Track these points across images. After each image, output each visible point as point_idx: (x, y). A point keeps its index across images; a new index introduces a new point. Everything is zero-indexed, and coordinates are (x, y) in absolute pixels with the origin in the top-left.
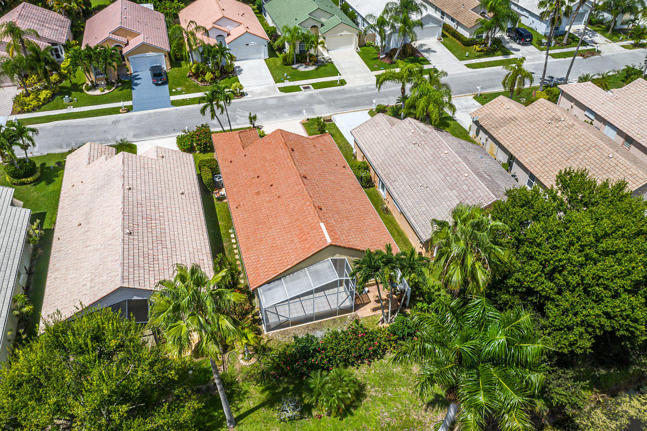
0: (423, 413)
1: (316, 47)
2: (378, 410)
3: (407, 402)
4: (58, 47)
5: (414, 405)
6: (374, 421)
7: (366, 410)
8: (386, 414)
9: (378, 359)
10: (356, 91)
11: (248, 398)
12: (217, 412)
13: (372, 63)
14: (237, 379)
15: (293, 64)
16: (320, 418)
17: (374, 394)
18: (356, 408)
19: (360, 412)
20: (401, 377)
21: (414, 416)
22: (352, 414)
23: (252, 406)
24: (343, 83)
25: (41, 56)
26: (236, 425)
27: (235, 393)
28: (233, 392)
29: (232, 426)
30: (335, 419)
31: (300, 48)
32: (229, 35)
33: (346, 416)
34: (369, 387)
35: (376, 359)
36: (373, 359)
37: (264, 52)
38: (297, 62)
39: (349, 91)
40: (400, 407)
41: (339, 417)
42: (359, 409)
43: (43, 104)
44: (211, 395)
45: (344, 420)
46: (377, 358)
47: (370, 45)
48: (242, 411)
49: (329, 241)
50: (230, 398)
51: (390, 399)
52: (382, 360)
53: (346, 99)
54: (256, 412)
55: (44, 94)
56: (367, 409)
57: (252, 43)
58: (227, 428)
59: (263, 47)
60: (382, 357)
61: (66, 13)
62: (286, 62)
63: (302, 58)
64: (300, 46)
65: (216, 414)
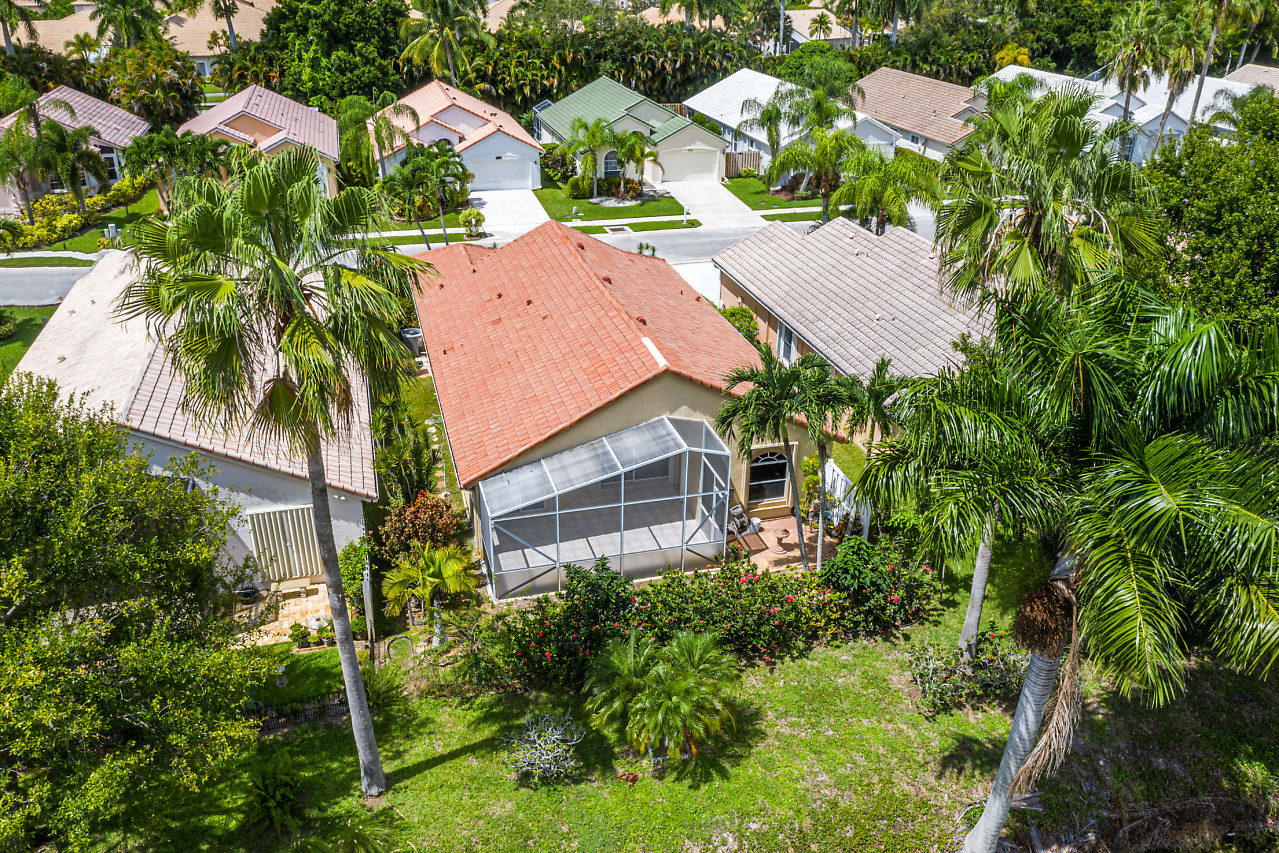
0: (932, 780)
1: (639, 162)
2: (800, 767)
3: (881, 751)
4: (114, 156)
5: (902, 759)
6: (791, 794)
7: (765, 767)
8: (823, 777)
9: (793, 659)
10: (721, 235)
11: (430, 733)
12: (337, 760)
13: (753, 199)
14: (405, 693)
15: (591, 197)
16: (635, 780)
17: (787, 731)
18: (737, 759)
19: (747, 771)
20: (859, 695)
21: (903, 786)
22: (724, 775)
23: (441, 750)
24: (693, 224)
25: (68, 139)
26: (387, 791)
27: (396, 723)
28: (390, 719)
29: (374, 791)
30: (677, 787)
31: (606, 168)
32: (462, 139)
33: (708, 778)
34: (771, 715)
35: (787, 659)
36: (781, 658)
37: (533, 176)
38: (600, 194)
39: (709, 235)
40: (861, 760)
41: (687, 782)
42: (744, 762)
43: (60, 239)
44: (329, 726)
45: (704, 788)
46: (791, 657)
47: (749, 175)
48: (410, 760)
49: (662, 363)
50: (381, 731)
51: (830, 742)
52: (804, 659)
53: (701, 244)
54: (448, 764)
55: (64, 220)
56: (769, 765)
57: (509, 156)
58: (360, 797)
59: (532, 164)
60: (802, 654)
61: (143, 112)
62: (579, 194)
63: (610, 185)
64: (606, 163)
65: (335, 765)
